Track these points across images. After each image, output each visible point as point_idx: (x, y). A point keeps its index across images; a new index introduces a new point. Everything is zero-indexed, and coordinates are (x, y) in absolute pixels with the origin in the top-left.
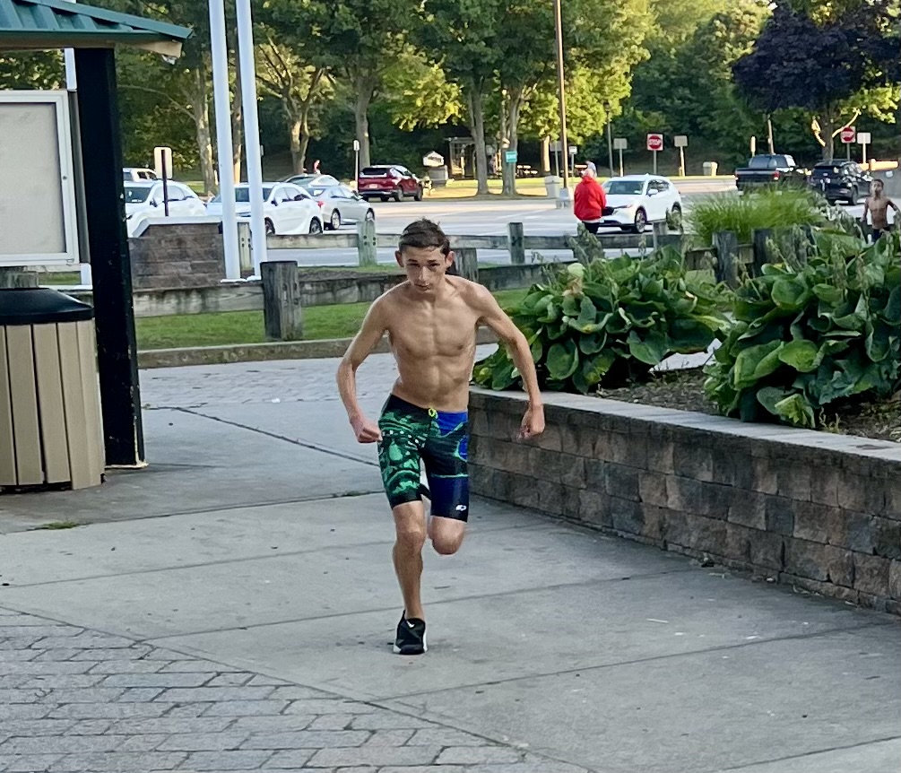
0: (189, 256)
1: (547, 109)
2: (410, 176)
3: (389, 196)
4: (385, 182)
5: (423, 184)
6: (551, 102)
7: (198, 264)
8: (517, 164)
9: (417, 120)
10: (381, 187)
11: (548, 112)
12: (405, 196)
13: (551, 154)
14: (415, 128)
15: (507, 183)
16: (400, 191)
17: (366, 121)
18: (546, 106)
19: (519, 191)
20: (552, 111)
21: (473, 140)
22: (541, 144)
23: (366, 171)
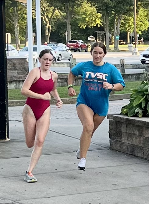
0: (17, 69)
1: (129, 22)
2: (84, 43)
3: (77, 50)
4: (76, 45)
5: (88, 46)
6: (131, 19)
7: (20, 72)
8: (119, 40)
9: (86, 25)
10: (74, 47)
11: (130, 23)
12: (82, 50)
13: (130, 37)
14: (86, 28)
15: (116, 46)
16: (81, 48)
17: (70, 25)
18: (129, 21)
19: (120, 49)
20: (131, 23)
21: (105, 32)
22: (127, 34)
23: (70, 42)
